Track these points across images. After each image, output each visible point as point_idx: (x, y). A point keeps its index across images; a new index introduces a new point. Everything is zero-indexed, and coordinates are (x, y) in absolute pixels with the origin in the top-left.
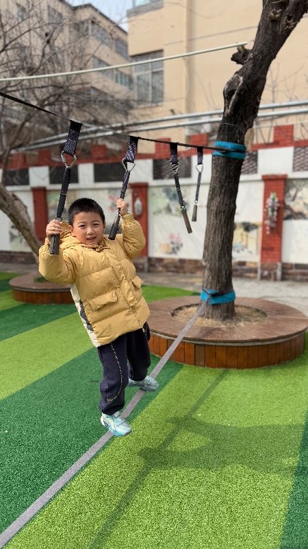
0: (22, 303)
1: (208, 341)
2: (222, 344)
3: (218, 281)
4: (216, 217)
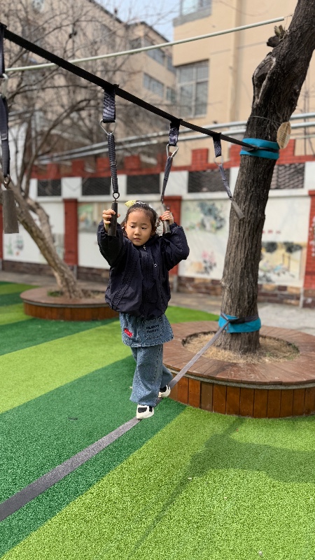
0: (30, 317)
1: (217, 379)
2: (234, 385)
3: (239, 305)
4: (239, 228)
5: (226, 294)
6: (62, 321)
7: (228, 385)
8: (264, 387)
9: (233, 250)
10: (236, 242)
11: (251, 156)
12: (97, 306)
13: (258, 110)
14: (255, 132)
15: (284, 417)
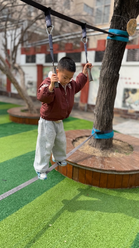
1: (81, 165)
3: (101, 124)
5: (96, 117)
6: (24, 124)
8: (106, 172)
10: (102, 90)
11: (111, 40)
14: (115, 25)
15: (117, 188)
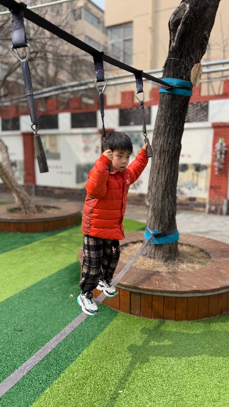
1: (144, 290)
2: (159, 294)
3: (161, 222)
4: (160, 156)
5: (150, 212)
6: (19, 233)
7: (154, 294)
8: (184, 295)
9: (155, 176)
10: (157, 169)
11: (168, 94)
12: (47, 220)
13: (174, 52)
14: (172, 73)
15: (202, 318)
